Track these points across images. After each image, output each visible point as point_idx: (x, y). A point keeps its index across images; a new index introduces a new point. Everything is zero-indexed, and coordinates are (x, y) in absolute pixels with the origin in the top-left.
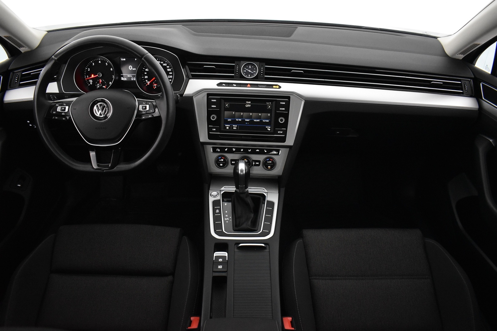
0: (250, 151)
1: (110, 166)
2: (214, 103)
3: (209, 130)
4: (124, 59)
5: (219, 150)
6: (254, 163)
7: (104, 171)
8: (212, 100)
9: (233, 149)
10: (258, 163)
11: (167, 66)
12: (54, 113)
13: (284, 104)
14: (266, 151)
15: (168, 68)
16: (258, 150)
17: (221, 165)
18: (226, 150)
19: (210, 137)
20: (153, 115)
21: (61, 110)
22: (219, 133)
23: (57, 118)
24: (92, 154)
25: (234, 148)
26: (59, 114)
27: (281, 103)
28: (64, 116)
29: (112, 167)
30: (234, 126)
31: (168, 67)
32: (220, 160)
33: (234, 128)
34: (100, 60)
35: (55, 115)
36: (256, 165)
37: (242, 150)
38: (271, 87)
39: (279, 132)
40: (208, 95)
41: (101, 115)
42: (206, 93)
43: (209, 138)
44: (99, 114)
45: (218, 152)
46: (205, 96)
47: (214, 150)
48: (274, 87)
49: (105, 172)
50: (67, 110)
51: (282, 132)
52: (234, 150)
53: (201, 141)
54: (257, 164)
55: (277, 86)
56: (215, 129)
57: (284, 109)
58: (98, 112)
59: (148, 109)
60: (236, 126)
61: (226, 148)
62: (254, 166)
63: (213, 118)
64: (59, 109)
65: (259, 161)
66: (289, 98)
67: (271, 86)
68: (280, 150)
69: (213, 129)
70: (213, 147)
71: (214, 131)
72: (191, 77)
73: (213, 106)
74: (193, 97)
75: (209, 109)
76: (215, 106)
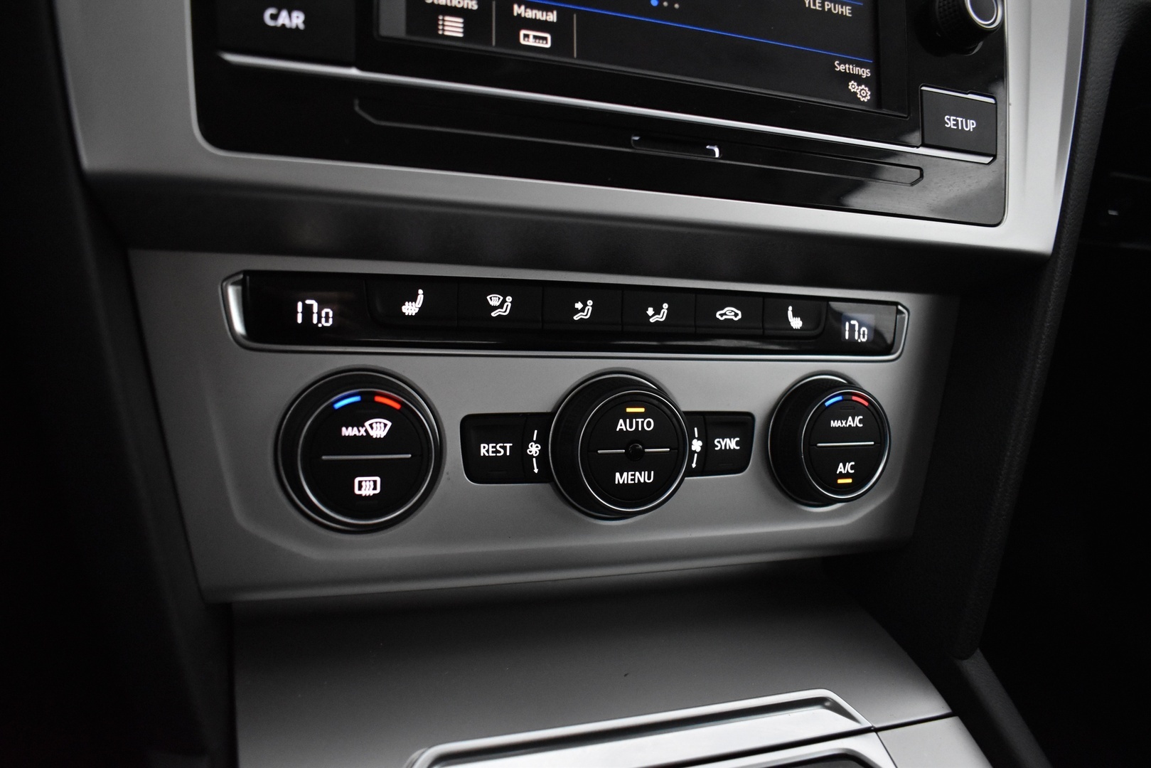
0: (661, 317)
5: (324, 317)
6: (697, 445)
9: (494, 300)
10: (732, 444)
14: (796, 323)
16: (730, 313)
17: (367, 486)
18: (410, 309)
22: (354, 72)
25: (502, 287)
30: (531, 14)
32: (348, 432)
33: (528, 38)
36: (713, 463)
37: (584, 311)
39: (950, 122)
45: (311, 335)
51: (971, 125)
52: (499, 305)
54: (727, 452)
56: (298, 18)
60: (552, 17)
61: (407, 287)
62: (701, 471)
65: (738, 422)
68: (900, 307)
69: (274, 17)
70: (246, 273)
71: (284, 42)
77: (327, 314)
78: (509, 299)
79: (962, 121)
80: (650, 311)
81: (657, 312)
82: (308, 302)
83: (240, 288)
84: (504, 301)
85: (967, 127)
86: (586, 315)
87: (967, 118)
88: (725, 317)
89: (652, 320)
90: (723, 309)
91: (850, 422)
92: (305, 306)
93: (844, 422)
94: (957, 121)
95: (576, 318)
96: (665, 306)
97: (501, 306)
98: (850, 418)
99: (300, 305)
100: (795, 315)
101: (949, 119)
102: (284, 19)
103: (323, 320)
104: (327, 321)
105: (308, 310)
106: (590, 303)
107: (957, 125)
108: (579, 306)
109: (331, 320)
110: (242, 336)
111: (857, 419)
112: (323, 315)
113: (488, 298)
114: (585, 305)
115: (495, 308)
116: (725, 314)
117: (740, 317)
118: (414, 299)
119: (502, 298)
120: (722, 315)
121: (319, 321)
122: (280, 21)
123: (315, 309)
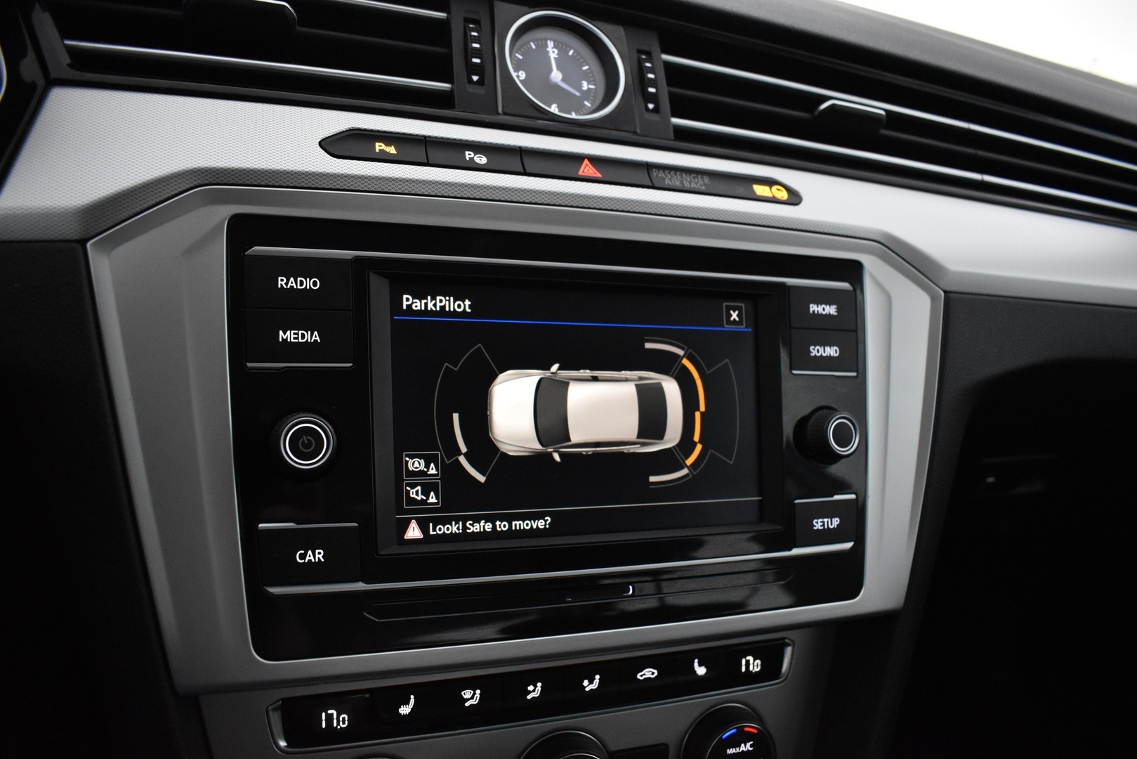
0: (595, 686)
2: (298, 310)
3: (262, 561)
5: (342, 721)
8: (281, 282)
9: (467, 694)
13: (829, 316)
14: (701, 671)
16: (649, 673)
18: (405, 710)
22: (360, 586)
25: (473, 683)
27: (814, 308)
37: (535, 691)
38: (741, 190)
39: (818, 524)
42: (226, 212)
45: (332, 736)
46: (207, 239)
48: (760, 190)
51: (836, 522)
55: (775, 188)
56: (320, 555)
57: (832, 351)
61: (402, 694)
63: (305, 444)
66: (852, 271)
67: (740, 186)
68: (787, 641)
69: (303, 557)
70: (283, 700)
72: (68, 65)
73: (290, 336)
74: (89, 245)
75: (249, 365)
76: (316, 337)
77: (344, 718)
78: (478, 692)
79: (828, 522)
80: (586, 683)
81: (591, 682)
82: (330, 712)
83: (280, 712)
84: (475, 694)
85: (832, 524)
86: (536, 694)
87: (831, 517)
88: (644, 677)
89: (587, 689)
90: (642, 671)
91: (743, 748)
92: (327, 714)
93: (738, 749)
94: (823, 522)
95: (529, 697)
96: (597, 677)
97: (472, 698)
98: (743, 745)
99: (323, 715)
100: (700, 665)
101: (817, 523)
102: (310, 556)
103: (341, 723)
104: (344, 723)
105: (329, 717)
106: (539, 684)
107: (823, 525)
108: (531, 688)
109: (346, 722)
110: (285, 746)
111: (748, 745)
112: (341, 719)
113: (462, 693)
114: (536, 687)
115: (468, 700)
116: (644, 674)
117: (656, 674)
118: (407, 703)
119: (472, 692)
120: (641, 676)
121: (338, 724)
122: (308, 558)
123: (335, 716)
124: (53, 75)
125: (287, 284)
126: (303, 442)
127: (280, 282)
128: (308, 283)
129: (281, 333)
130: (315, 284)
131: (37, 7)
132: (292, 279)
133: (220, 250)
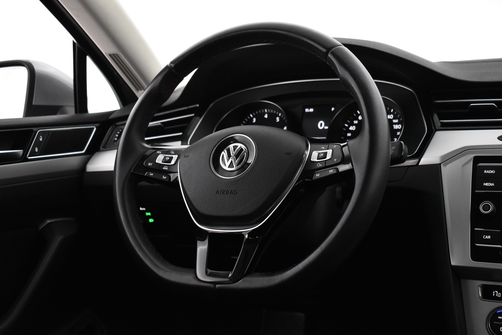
1: (230, 275)
2: (489, 178)
3: (475, 237)
4: (311, 110)
5: (499, 295)
7: (217, 286)
11: (394, 118)
12: (149, 164)
15: (396, 124)
19: (477, 254)
20: (337, 169)
21: (164, 161)
22: (500, 246)
23: (152, 174)
24: (202, 248)
26: (158, 169)
28: (167, 173)
29: (235, 279)
31: (394, 121)
32: (500, 318)
34: (267, 113)
35: (150, 169)
40: (477, 160)
41: (231, 165)
42: (472, 156)
43: (474, 257)
44: (228, 164)
45: (496, 298)
46: (468, 163)
47: (487, 294)
49: (220, 289)
50: (173, 162)
53: (453, 263)
56: (489, 237)
58: (228, 160)
59: (328, 157)
63: (486, 208)
64: (160, 159)
69: (485, 237)
70: (483, 285)
71: (487, 241)
72: (440, 126)
73: (486, 184)
74: (441, 165)
75: (476, 191)
76: (493, 184)
77: (500, 294)
82: (496, 291)
83: (481, 288)
92: (495, 292)
99: (494, 292)
102: (487, 237)
110: (481, 297)
121: (498, 296)
122: (486, 237)
123: (497, 293)
124: (437, 128)
125: (486, 172)
126: (485, 207)
127: (485, 172)
128: (492, 172)
129: (484, 183)
130: (494, 172)
131: (434, 114)
132: (488, 171)
133: (471, 164)
